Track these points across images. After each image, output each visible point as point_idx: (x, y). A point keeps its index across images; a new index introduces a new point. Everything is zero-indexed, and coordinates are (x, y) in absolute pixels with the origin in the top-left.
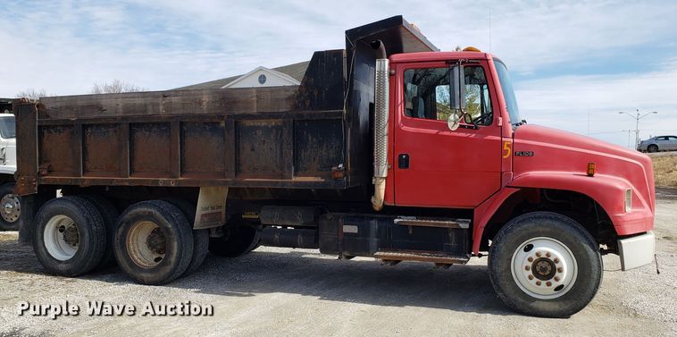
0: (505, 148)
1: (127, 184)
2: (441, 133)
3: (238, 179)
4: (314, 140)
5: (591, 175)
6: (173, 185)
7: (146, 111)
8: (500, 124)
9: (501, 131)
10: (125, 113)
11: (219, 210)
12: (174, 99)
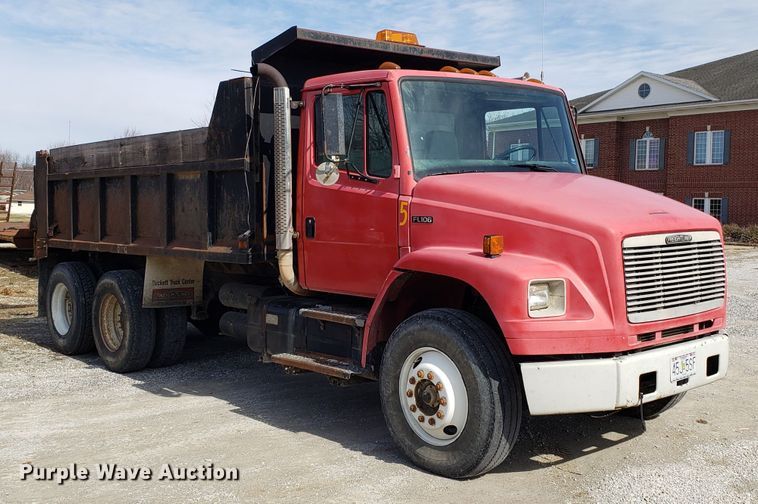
0: (402, 211)
1: (98, 250)
2: (343, 189)
3: (169, 248)
4: (229, 198)
5: (488, 255)
6: (126, 252)
7: (110, 163)
8: (397, 175)
9: (398, 185)
10: (99, 166)
11: (192, 285)
12: (128, 148)
